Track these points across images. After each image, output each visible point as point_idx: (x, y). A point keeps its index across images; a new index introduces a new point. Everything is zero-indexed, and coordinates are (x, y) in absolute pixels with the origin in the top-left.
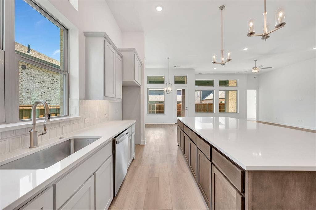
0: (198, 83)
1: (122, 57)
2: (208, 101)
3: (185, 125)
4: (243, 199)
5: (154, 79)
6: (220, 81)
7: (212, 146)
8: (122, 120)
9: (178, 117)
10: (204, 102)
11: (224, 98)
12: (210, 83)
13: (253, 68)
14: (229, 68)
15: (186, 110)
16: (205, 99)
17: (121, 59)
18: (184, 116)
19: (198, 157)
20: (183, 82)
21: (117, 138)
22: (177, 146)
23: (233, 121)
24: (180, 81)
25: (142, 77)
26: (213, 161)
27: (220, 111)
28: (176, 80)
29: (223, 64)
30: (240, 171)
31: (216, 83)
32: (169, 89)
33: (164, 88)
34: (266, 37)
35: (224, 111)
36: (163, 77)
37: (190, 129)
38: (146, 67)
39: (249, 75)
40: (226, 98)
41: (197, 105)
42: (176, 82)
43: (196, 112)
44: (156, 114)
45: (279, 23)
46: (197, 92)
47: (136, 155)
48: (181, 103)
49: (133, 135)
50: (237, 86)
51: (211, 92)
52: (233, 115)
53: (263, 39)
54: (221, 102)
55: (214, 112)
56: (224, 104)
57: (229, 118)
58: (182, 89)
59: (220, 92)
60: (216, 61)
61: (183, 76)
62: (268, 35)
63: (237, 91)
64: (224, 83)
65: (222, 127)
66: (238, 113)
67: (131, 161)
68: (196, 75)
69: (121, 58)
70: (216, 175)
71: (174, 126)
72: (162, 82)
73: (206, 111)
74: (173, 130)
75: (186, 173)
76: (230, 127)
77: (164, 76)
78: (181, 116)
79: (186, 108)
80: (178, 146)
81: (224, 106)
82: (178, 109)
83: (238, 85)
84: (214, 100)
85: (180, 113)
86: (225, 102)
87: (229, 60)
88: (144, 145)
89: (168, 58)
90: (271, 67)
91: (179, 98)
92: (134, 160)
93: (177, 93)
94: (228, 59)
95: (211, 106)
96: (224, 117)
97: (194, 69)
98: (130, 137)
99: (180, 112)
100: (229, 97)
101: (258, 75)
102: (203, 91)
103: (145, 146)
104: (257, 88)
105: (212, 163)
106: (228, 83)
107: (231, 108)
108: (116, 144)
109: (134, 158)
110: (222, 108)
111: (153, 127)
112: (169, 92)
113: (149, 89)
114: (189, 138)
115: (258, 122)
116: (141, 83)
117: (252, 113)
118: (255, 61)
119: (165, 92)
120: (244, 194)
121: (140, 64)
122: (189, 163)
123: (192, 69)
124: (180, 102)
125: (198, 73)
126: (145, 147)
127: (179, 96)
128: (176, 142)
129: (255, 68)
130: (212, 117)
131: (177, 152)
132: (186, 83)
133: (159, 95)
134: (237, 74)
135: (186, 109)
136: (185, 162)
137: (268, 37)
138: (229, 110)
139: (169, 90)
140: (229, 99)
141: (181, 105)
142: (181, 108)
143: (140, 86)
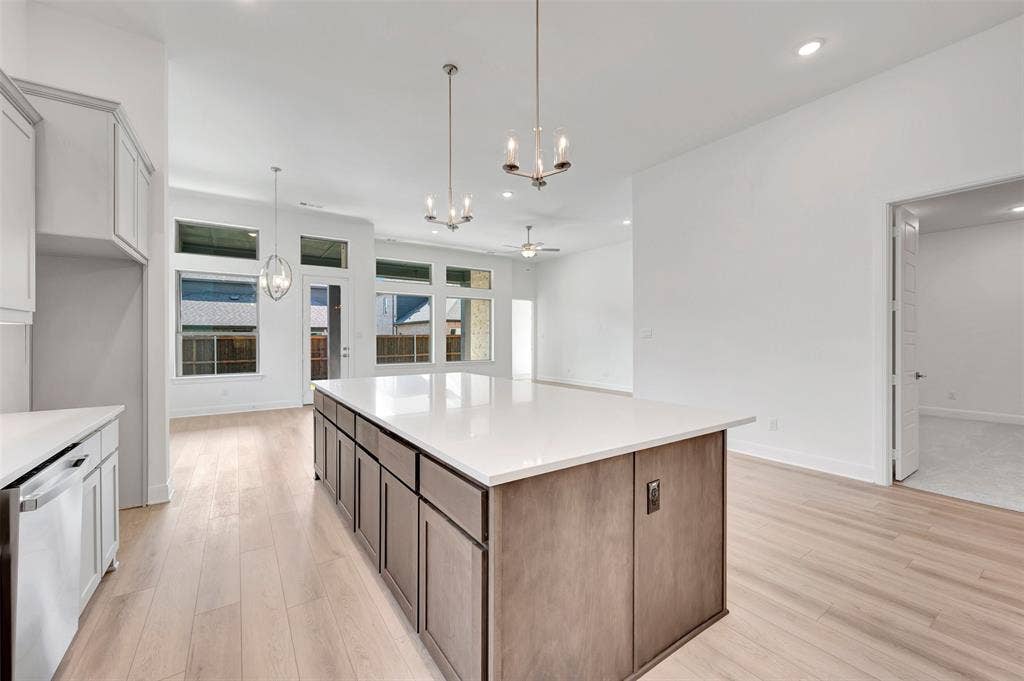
0: (385, 269)
1: (36, 122)
2: (415, 327)
3: (341, 404)
4: (485, 555)
5: (211, 237)
6: (447, 271)
7: (419, 452)
8: (31, 410)
9: (315, 382)
10: (405, 331)
11: (459, 318)
12: (421, 273)
13: (524, 246)
14: (470, 238)
15: (345, 356)
16: (407, 321)
17: (28, 129)
18: (336, 375)
19: (384, 493)
20: (336, 262)
21: (23, 487)
22: (313, 480)
23: (480, 383)
24: (321, 254)
25: (153, 226)
26: (422, 492)
27: (449, 358)
28: (307, 252)
29: (453, 227)
30: (479, 493)
31: (438, 273)
32: (281, 281)
33: (258, 277)
34: (539, 182)
35: (458, 358)
36: (253, 235)
37: (360, 415)
38: (174, 182)
39: (516, 261)
40: (464, 322)
41: (381, 340)
42: (307, 259)
43: (378, 362)
44: (216, 376)
45: (561, 161)
46: (381, 299)
47: (120, 553)
48: (326, 333)
49: (107, 468)
50: (490, 288)
51: (424, 300)
52: (481, 367)
53: (534, 185)
54: (453, 332)
55: (433, 362)
56: (459, 338)
57: (472, 375)
58: (331, 287)
59: (450, 303)
60: (435, 214)
61: (335, 242)
62: (544, 179)
63: (490, 301)
64: (459, 276)
65: (453, 403)
66: (493, 360)
67: (96, 579)
68: (377, 241)
69: (33, 123)
70: (429, 527)
71: (300, 416)
72: (250, 253)
73: (411, 360)
74: (295, 431)
75: (344, 556)
76: (475, 401)
77: (257, 232)
78: (326, 378)
79: (345, 349)
80: (317, 478)
81: (459, 344)
82: (313, 355)
83: (492, 286)
84: (431, 326)
85: (322, 370)
86: (463, 333)
87: (467, 219)
88: (163, 505)
89: (277, 170)
90: (558, 250)
91: (320, 316)
92: (113, 576)
93: (312, 299)
94: (466, 215)
95: (424, 341)
96: (460, 374)
97: (372, 225)
98: (95, 478)
99: (322, 364)
100: (473, 317)
101: (535, 264)
102: (399, 297)
103: (170, 505)
104: (534, 298)
105: (421, 497)
106: (469, 279)
107: (476, 348)
108: (22, 514)
109: (111, 565)
110: (455, 348)
111: (206, 429)
112: (278, 295)
113: (183, 276)
114: (356, 443)
115: (535, 381)
116: (149, 249)
117: (522, 360)
118: (529, 228)
119: (261, 292)
120: (487, 544)
121: (146, 173)
122: (356, 524)
123: (365, 223)
124: (322, 329)
125: (386, 238)
126: (172, 511)
127: (316, 307)
128: (308, 469)
129: (527, 246)
130: (426, 377)
131: (311, 500)
132: (343, 264)
133: (234, 300)
134: (490, 256)
135: (343, 352)
136: (341, 525)
137: (545, 183)
138: (472, 354)
139: (278, 287)
140: (472, 322)
141: (325, 340)
142: (325, 350)
143: (143, 261)
